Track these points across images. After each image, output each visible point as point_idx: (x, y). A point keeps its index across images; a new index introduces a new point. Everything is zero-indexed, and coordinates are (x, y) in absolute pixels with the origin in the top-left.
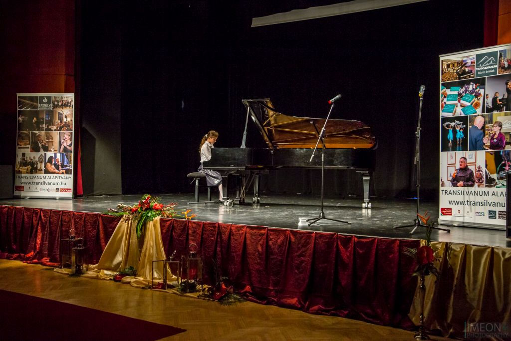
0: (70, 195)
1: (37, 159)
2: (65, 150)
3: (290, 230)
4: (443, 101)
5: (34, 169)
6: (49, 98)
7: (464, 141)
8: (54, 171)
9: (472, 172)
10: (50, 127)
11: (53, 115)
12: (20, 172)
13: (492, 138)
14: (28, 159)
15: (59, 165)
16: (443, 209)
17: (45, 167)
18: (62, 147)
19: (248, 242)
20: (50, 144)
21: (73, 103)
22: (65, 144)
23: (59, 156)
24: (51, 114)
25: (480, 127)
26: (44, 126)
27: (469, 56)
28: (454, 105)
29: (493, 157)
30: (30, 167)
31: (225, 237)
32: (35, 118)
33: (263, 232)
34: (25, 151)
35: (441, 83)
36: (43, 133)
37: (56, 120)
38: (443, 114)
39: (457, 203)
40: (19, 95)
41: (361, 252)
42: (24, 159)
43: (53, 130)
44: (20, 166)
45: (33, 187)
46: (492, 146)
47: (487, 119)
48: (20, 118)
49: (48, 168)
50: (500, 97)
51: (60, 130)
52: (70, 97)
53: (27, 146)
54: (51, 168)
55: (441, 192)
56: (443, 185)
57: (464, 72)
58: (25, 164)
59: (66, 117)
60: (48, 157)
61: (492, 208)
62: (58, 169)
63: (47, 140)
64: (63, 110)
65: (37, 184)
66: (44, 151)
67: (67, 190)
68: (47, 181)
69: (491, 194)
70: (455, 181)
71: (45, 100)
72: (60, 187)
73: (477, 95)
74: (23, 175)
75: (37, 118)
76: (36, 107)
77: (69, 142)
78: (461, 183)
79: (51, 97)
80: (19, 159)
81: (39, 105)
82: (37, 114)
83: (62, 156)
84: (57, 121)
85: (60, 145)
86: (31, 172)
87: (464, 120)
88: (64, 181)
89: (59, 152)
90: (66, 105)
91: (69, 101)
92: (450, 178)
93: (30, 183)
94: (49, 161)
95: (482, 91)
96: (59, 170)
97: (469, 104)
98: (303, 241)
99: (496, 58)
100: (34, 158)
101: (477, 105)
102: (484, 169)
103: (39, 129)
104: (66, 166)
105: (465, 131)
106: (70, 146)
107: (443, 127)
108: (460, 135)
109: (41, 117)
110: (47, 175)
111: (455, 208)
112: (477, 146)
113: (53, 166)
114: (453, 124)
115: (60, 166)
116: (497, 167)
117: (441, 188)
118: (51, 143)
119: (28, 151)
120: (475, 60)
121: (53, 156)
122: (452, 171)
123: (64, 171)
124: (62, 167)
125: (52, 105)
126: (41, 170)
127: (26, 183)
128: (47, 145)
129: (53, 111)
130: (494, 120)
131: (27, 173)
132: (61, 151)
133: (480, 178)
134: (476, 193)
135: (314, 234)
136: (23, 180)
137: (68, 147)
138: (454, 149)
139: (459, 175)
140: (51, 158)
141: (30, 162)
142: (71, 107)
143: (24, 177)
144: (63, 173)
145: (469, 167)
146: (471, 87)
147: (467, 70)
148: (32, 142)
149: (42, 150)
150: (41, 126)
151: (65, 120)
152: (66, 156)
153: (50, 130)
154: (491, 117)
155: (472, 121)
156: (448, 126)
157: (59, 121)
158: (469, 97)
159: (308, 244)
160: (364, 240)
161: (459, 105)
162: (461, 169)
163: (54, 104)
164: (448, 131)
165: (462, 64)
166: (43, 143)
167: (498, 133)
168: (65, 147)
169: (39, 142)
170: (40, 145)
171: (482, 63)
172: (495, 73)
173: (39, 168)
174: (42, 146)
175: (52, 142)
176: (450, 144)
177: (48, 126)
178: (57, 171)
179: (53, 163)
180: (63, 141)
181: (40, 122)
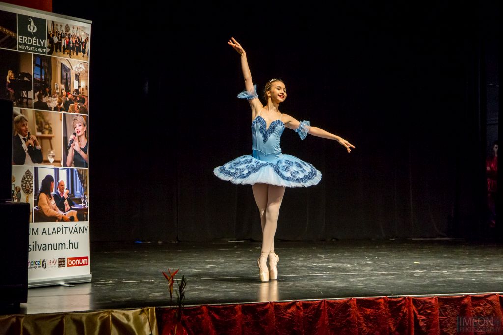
0: (84, 272)
1: (19, 183)
6: (40, 23)
10: (45, 99)
11: (49, 68)
15: (64, 199)
17: (36, 203)
18: (71, 152)
20: (46, 142)
22: (77, 147)
23: (63, 176)
24: (45, 64)
26: (31, 94)
32: (10, 73)
36: (30, 113)
37: (56, 81)
43: (50, 109)
49: (44, 207)
51: (66, 108)
52: (83, 29)
54: (49, 206)
59: (77, 77)
60: (41, 178)
62: (62, 207)
63: (39, 134)
64: (72, 60)
66: (34, 161)
67: (81, 260)
71: (32, 28)
72: (67, 253)
75: (16, 72)
76: (12, 42)
77: (83, 142)
79: (44, 21)
81: (19, 38)
82: (14, 61)
83: (70, 173)
84: (59, 86)
85: (66, 148)
88: (75, 238)
89: (65, 165)
90: (77, 48)
91: (83, 39)
94: (43, 190)
96: (64, 211)
103: (21, 103)
104: (78, 201)
106: (84, 150)
109: (24, 70)
110: (41, 226)
113: (53, 202)
115: (66, 202)
118: (48, 141)
121: (52, 174)
123: (74, 213)
124: (71, 204)
125: (46, 43)
128: (39, 147)
129: (48, 60)
132: (68, 163)
137: (81, 154)
140: (48, 179)
142: (86, 55)
144: (72, 219)
149: (28, 158)
150: (24, 94)
151: (75, 85)
152: (79, 174)
153: (45, 107)
157: (63, 86)
163: (51, 41)
166: (30, 141)
168: (75, 151)
169: (21, 137)
170: (24, 146)
174: (29, 147)
175: (50, 138)
177: (40, 97)
178: (60, 213)
179: (53, 193)
180: (72, 137)
181: (22, 84)
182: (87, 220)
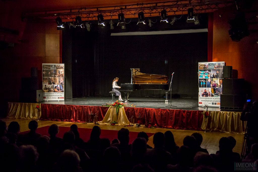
0: (63, 100)
1: (51, 87)
2: (61, 84)
3: (168, 109)
4: (199, 75)
5: (49, 91)
6: (55, 65)
7: (205, 85)
8: (57, 91)
9: (208, 93)
12: (44, 92)
13: (213, 85)
14: (47, 87)
16: (199, 102)
17: (54, 90)
19: (155, 113)
20: (56, 82)
21: (64, 67)
22: (61, 82)
23: (59, 86)
24: (56, 71)
25: (210, 82)
26: (53, 75)
27: (207, 63)
28: (202, 76)
29: (213, 90)
30: (48, 90)
31: (148, 112)
32: (49, 73)
33: (159, 110)
34: (45, 84)
35: (199, 70)
36: (53, 78)
38: (199, 78)
39: (203, 101)
40: (43, 64)
41: (188, 114)
42: (46, 87)
43: (56, 77)
44: (44, 90)
45: (49, 97)
46: (213, 87)
47: (211, 80)
48: (44, 73)
50: (215, 75)
51: (59, 77)
52: (63, 65)
53: (47, 82)
54: (56, 90)
55: (199, 98)
56: (200, 96)
57: (205, 68)
58: (46, 89)
59: (61, 72)
61: (213, 102)
62: (59, 90)
64: (60, 70)
65: (51, 96)
66: (53, 84)
67: (62, 98)
68: (55, 95)
69: (212, 98)
70: (203, 95)
71: (53, 66)
72: (60, 97)
73: (209, 74)
74: (45, 93)
76: (50, 69)
77: (63, 81)
78: (205, 96)
80: (44, 87)
81: (51, 68)
82: (50, 71)
83: (60, 86)
84: (58, 73)
85: (59, 82)
86: (49, 92)
87: (205, 80)
88: (61, 95)
89: (59, 84)
90: (62, 68)
91: (63, 66)
92: (202, 94)
93: (48, 96)
94: (55, 88)
95: (210, 73)
97: (207, 76)
98: (172, 112)
99: (214, 65)
100: (50, 87)
101: (209, 76)
102: (211, 92)
103: (51, 76)
104: (62, 89)
105: (206, 82)
106: (63, 82)
107: (199, 81)
108: (204, 83)
109: (52, 72)
110: (55, 93)
111: (203, 102)
112: (209, 86)
113: (57, 90)
114: (202, 81)
116: (214, 92)
117: (199, 97)
119: (47, 84)
120: (208, 65)
122: (202, 93)
123: (61, 91)
124: (60, 90)
126: (52, 91)
127: (47, 96)
128: (54, 82)
130: (213, 80)
131: (47, 92)
133: (210, 95)
134: (209, 98)
135: (175, 110)
136: (45, 95)
137: (62, 83)
138: (203, 87)
139: (204, 94)
140: (56, 87)
141: (48, 88)
143: (46, 94)
144: (60, 92)
145: (207, 92)
146: (207, 71)
147: (206, 67)
148: (49, 81)
149: (52, 84)
151: (61, 73)
154: (212, 79)
155: (207, 80)
156: (201, 81)
158: (206, 74)
159: (173, 112)
160: (189, 111)
161: (204, 76)
162: (204, 92)
163: (57, 68)
164: (201, 82)
165: (205, 65)
167: (214, 84)
170: (52, 82)
171: (210, 66)
172: (213, 69)
173: (51, 90)
175: (56, 81)
176: (202, 86)
177: (55, 75)
178: (58, 91)
179: (57, 88)
180: (60, 80)
181: (51, 74)
182: (63, 92)
